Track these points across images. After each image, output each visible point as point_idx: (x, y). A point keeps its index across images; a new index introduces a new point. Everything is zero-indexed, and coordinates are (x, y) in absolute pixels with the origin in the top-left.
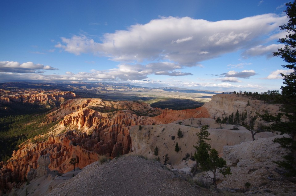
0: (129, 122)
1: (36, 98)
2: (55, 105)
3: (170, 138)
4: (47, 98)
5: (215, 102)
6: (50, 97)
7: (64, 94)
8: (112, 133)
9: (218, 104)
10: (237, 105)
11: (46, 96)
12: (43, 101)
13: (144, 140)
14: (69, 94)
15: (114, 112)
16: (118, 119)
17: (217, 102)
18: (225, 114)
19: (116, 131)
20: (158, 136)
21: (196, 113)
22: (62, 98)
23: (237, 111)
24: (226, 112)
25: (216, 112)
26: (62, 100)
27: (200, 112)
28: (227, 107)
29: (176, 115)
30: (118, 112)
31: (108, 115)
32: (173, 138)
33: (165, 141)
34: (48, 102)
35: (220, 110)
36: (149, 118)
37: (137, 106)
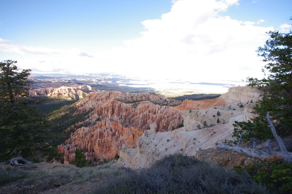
0: (154, 111)
1: (58, 91)
2: (74, 97)
3: (213, 117)
4: (68, 91)
5: (232, 93)
6: (70, 90)
7: (82, 88)
8: (143, 120)
9: (235, 95)
10: (251, 96)
11: (67, 90)
12: (65, 93)
13: (194, 119)
14: (86, 87)
15: (137, 103)
16: (143, 109)
17: (234, 93)
18: (241, 103)
19: (145, 119)
20: (204, 116)
21: (214, 103)
22: (80, 91)
23: (252, 100)
24: (242, 102)
25: (233, 102)
26: (80, 93)
27: (218, 102)
28: (242, 98)
29: (196, 104)
30: (140, 103)
31: (132, 106)
32: (214, 116)
33: (209, 118)
34: (69, 95)
35: (236, 100)
36: (171, 107)
37: (153, 97)
